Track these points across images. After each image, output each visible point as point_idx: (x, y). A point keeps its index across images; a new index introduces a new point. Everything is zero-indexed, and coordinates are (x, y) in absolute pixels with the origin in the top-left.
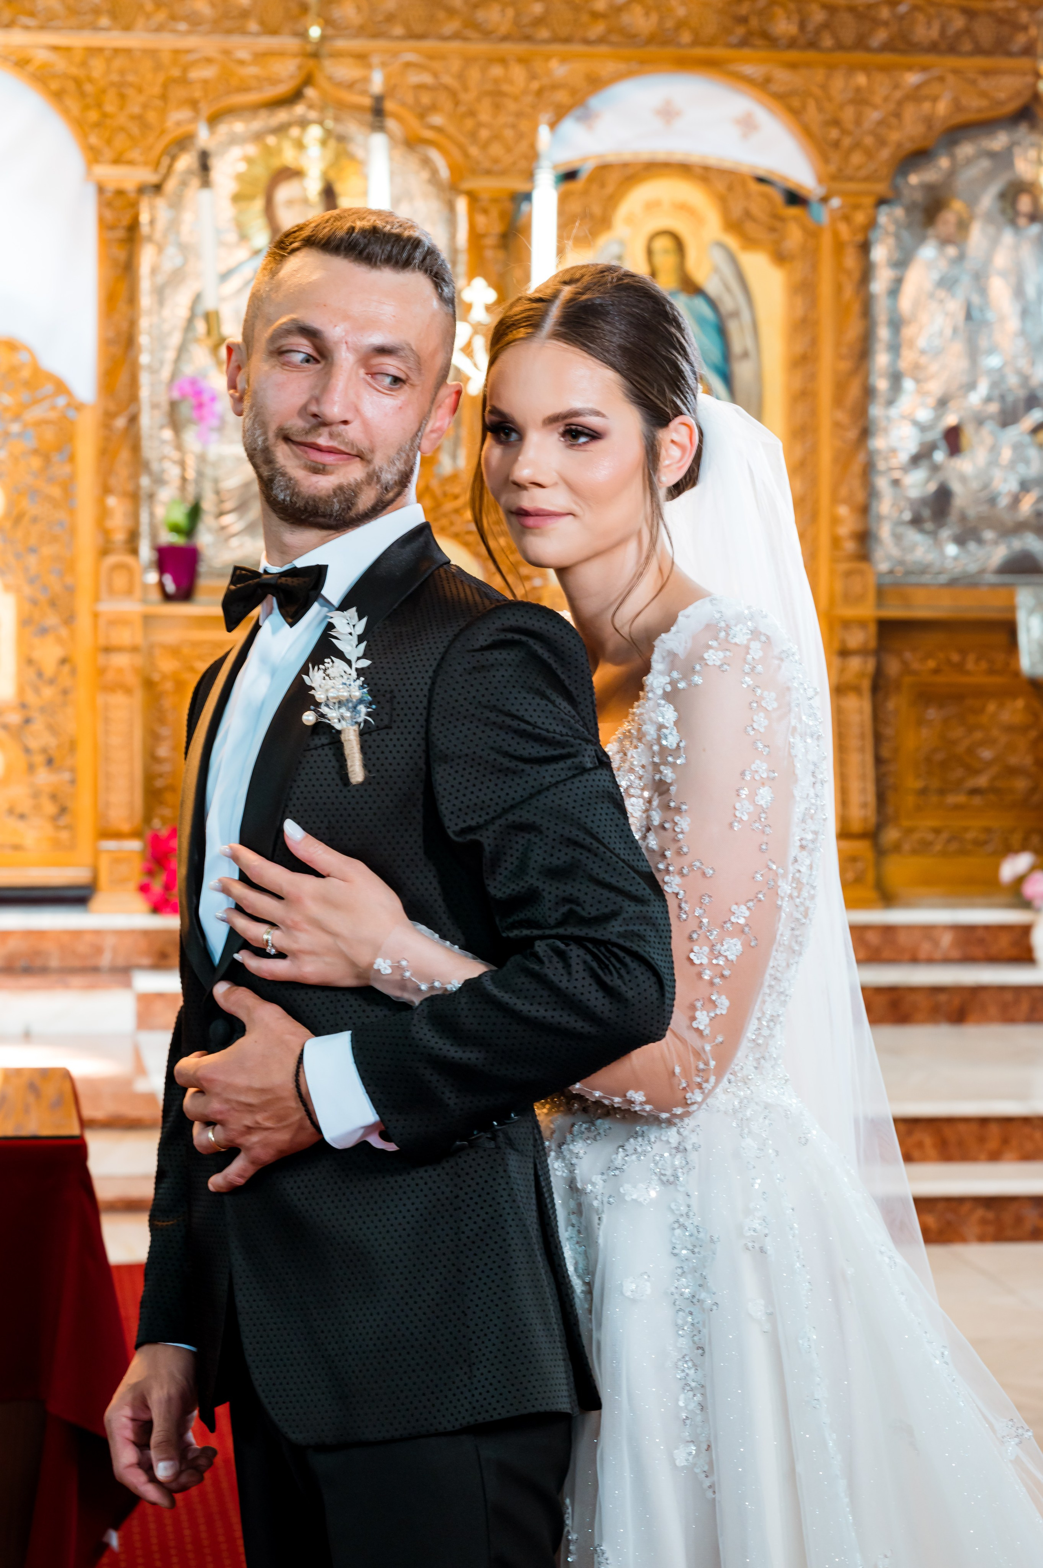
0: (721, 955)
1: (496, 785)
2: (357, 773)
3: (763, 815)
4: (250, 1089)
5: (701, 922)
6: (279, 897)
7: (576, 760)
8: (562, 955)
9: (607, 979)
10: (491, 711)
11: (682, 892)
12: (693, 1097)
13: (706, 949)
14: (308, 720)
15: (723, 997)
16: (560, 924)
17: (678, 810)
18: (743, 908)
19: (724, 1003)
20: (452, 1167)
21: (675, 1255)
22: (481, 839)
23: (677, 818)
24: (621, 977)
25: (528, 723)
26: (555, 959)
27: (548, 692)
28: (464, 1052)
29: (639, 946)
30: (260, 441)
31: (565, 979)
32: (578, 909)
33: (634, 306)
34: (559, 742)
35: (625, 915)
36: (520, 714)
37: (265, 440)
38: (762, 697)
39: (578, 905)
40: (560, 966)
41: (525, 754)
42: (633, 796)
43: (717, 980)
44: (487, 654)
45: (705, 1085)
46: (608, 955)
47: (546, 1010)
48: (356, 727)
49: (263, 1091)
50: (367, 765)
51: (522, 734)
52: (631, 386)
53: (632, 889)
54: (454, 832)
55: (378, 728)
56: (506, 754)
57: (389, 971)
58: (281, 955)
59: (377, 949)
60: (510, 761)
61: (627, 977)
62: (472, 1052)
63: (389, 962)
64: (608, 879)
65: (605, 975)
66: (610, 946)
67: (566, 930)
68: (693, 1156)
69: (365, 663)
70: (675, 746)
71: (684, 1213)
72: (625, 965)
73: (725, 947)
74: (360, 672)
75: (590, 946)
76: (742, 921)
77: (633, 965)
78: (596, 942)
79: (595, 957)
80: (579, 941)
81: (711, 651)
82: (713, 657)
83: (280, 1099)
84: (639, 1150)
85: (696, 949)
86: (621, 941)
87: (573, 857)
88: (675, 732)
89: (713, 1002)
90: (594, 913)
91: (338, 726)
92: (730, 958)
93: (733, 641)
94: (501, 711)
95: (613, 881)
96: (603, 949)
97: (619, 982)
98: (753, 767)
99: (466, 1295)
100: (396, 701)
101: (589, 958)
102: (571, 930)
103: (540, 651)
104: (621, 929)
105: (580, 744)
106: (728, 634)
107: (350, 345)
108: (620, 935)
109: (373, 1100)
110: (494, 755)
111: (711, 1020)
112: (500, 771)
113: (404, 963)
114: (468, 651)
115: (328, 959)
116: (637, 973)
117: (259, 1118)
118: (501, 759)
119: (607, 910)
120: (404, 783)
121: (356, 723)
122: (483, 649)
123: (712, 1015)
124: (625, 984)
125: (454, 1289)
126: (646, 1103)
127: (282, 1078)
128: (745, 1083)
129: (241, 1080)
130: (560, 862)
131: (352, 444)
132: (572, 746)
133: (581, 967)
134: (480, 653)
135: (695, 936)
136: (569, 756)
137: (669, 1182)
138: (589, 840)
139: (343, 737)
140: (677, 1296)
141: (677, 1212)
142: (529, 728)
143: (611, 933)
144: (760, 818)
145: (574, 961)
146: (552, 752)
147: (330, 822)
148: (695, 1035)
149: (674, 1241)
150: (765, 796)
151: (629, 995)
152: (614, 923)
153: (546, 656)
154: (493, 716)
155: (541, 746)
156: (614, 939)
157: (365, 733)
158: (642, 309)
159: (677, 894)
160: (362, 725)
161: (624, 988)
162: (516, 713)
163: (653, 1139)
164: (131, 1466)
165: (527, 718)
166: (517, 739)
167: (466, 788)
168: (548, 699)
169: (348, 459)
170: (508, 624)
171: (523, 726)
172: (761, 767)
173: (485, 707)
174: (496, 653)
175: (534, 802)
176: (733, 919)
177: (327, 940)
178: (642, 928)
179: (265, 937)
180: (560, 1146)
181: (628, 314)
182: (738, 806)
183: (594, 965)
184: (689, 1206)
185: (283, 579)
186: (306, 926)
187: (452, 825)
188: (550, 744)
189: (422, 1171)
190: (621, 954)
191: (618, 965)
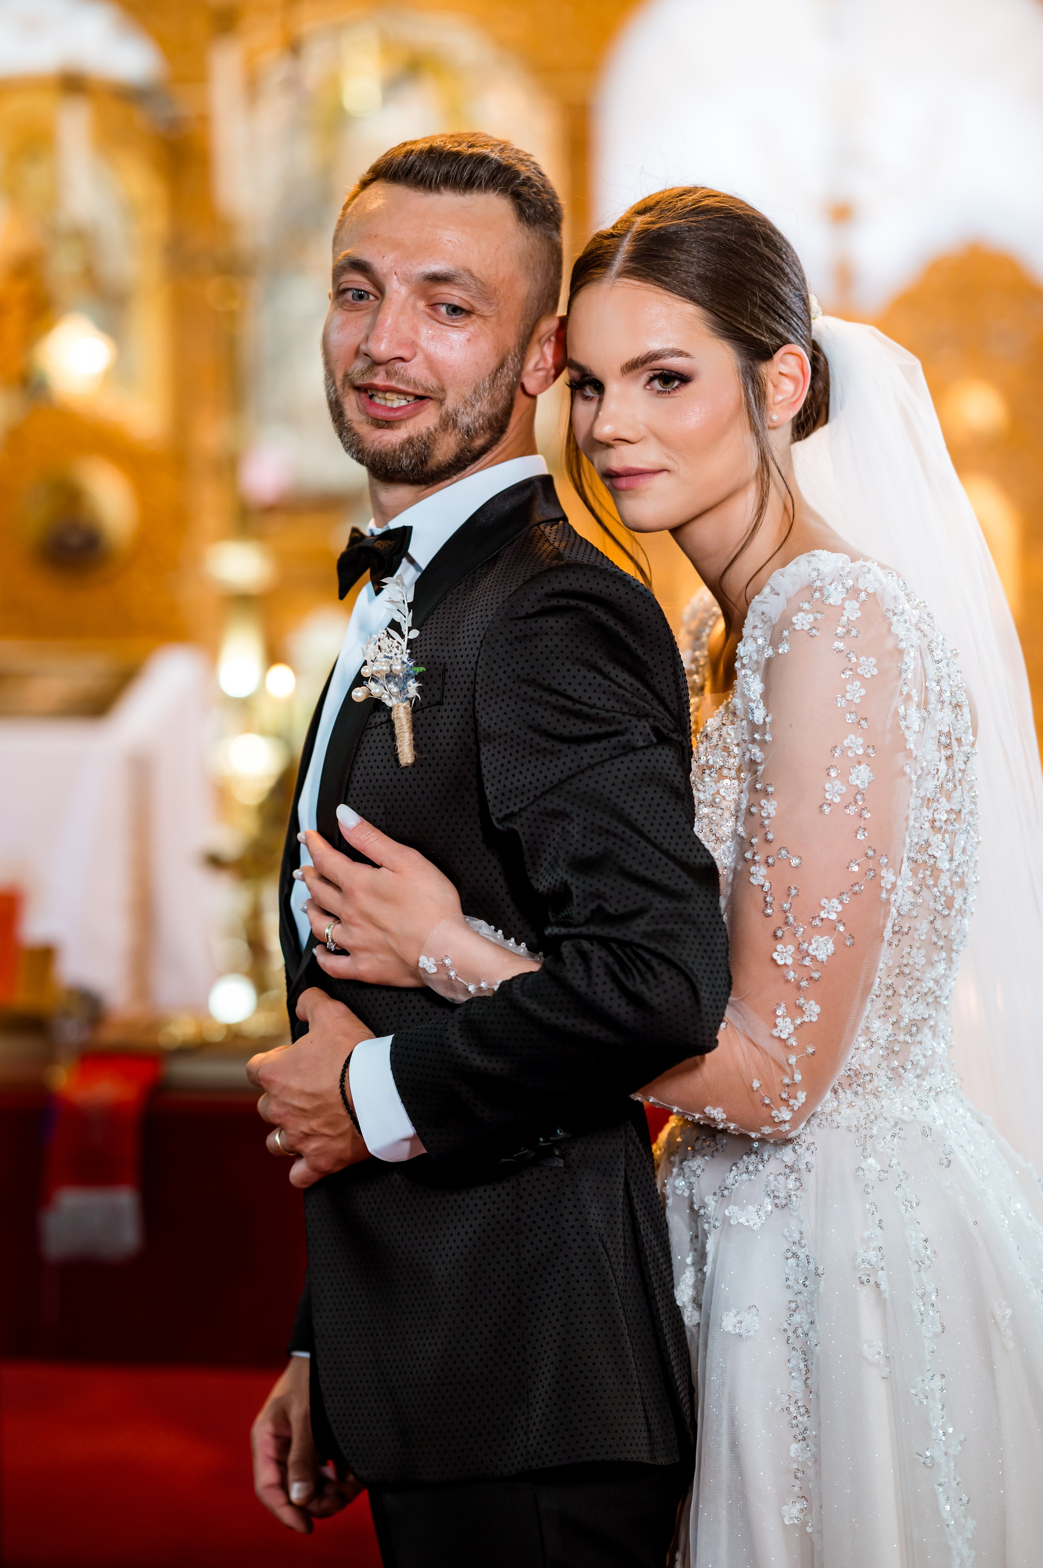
0: (809, 955)
1: (535, 767)
2: (406, 754)
3: (859, 797)
4: (302, 1093)
5: (787, 917)
6: (337, 887)
7: (623, 739)
8: (584, 956)
9: (629, 984)
10: (529, 686)
11: (767, 884)
12: (779, 1115)
13: (791, 948)
14: (356, 697)
15: (812, 1002)
16: (587, 922)
17: (766, 793)
18: (835, 902)
19: (813, 1010)
20: (513, 1187)
21: (789, 1287)
22: (516, 827)
23: (763, 802)
24: (645, 981)
25: (569, 698)
26: (578, 961)
27: (601, 664)
28: (490, 1061)
29: (666, 947)
31: (584, 984)
32: (606, 906)
33: (715, 230)
34: (604, 719)
35: (653, 912)
36: (561, 688)
38: (858, 665)
39: (606, 901)
40: (580, 969)
41: (566, 732)
42: (726, 777)
43: (804, 984)
44: (531, 622)
45: (792, 1102)
46: (634, 957)
47: (566, 1018)
48: (406, 704)
49: (313, 1096)
50: (417, 746)
51: (563, 710)
52: (717, 319)
53: (671, 884)
54: (497, 819)
55: (430, 705)
56: (545, 733)
57: (434, 970)
58: (342, 951)
59: (421, 945)
60: (547, 741)
61: (652, 982)
62: (497, 1062)
63: (432, 960)
64: (642, 872)
65: (628, 979)
66: (634, 948)
67: (588, 929)
68: (810, 1180)
69: (415, 634)
70: (761, 721)
71: (797, 1241)
72: (651, 969)
73: (814, 945)
74: (412, 643)
75: (614, 946)
76: (833, 916)
77: (660, 968)
78: (623, 944)
79: (618, 960)
80: (603, 942)
81: (801, 614)
82: (802, 621)
83: (330, 1106)
84: (751, 1168)
85: (779, 947)
86: (645, 942)
87: (605, 848)
88: (761, 706)
89: (800, 1007)
90: (622, 910)
91: (389, 703)
92: (819, 958)
93: (828, 602)
94: (540, 685)
95: (648, 874)
96: (628, 951)
97: (643, 988)
98: (846, 742)
99: (527, 1328)
100: (447, 674)
101: (610, 960)
102: (593, 930)
103: (604, 617)
104: (649, 929)
105: (630, 721)
106: (822, 594)
107: (400, 276)
108: (646, 935)
109: (408, 1111)
110: (531, 735)
111: (796, 1028)
112: (538, 751)
113: (447, 962)
114: (511, 619)
115: (381, 957)
116: (665, 977)
117: (314, 1124)
118: (537, 739)
119: (635, 907)
120: (454, 764)
121: (407, 699)
122: (528, 616)
123: (798, 1022)
124: (650, 990)
125: (514, 1321)
126: (728, 1120)
127: (329, 1082)
128: (877, 1097)
129: (295, 1083)
130: (592, 853)
132: (620, 723)
133: (601, 971)
134: (524, 621)
135: (779, 933)
136: (616, 733)
137: (783, 1205)
138: (621, 828)
139: (394, 715)
140: (790, 1333)
141: (790, 1239)
142: (569, 704)
143: (635, 933)
144: (856, 802)
145: (595, 963)
146: (596, 729)
147: (386, 807)
148: (777, 1045)
149: (788, 1271)
150: (862, 776)
151: (655, 1001)
152: (639, 921)
153: (611, 622)
154: (530, 691)
155: (584, 723)
156: (637, 939)
157: (417, 709)
158: (725, 232)
159: (763, 886)
160: (413, 701)
161: (647, 994)
162: (557, 687)
163: (766, 1157)
164: (271, 1486)
165: (570, 692)
166: (557, 716)
167: (508, 771)
168: (599, 671)
170: (558, 587)
171: (562, 701)
172: (855, 743)
173: (524, 681)
174: (541, 621)
175: (567, 787)
176: (823, 915)
177: (378, 935)
178: (676, 928)
179: (327, 931)
180: (681, 1163)
181: (707, 239)
182: (828, 786)
183: (616, 968)
184: (801, 1233)
185: (377, 542)
186: (359, 921)
187: (496, 811)
188: (594, 721)
189: (481, 1190)
190: (647, 956)
191: (644, 969)
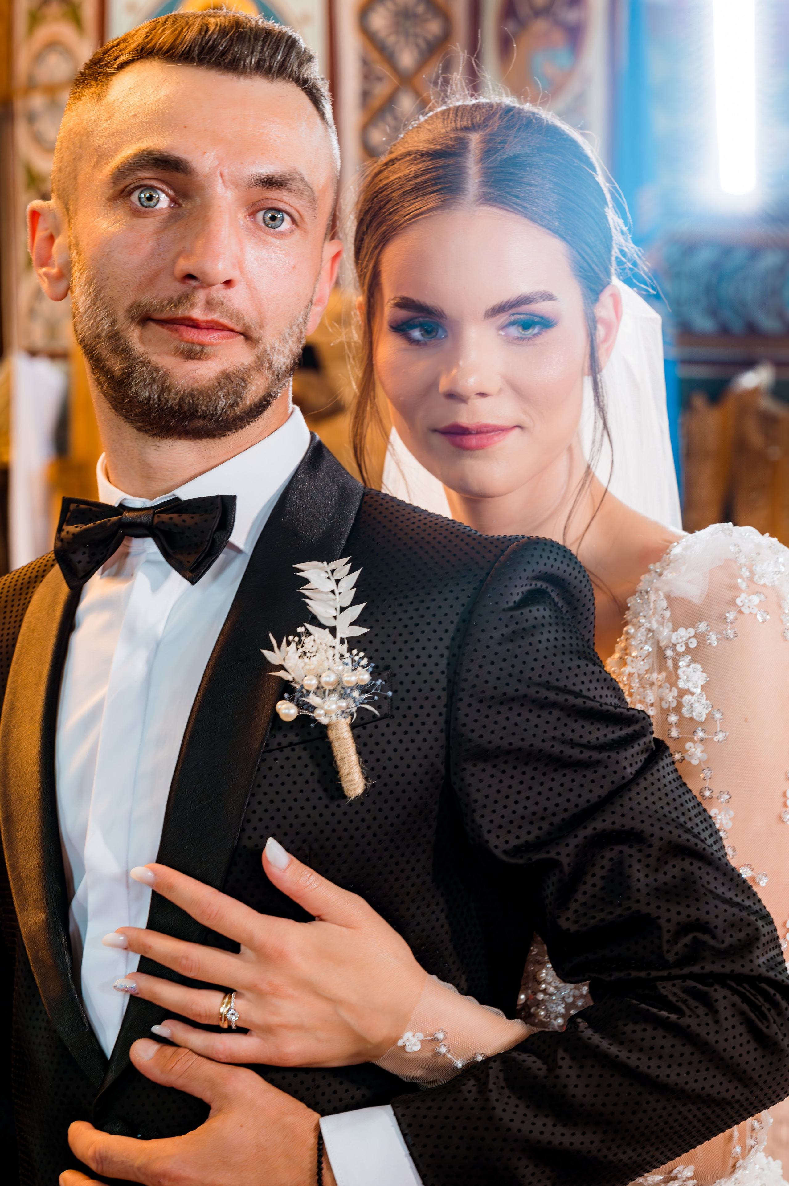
1: (562, 785)
2: (354, 782)
8: (702, 999)
14: (287, 715)
17: (716, 801)
23: (714, 811)
26: (695, 1005)
30: (106, 325)
31: (711, 1029)
32: (706, 938)
36: (577, 689)
37: (114, 323)
39: (706, 932)
41: (592, 738)
48: (348, 719)
50: (367, 771)
54: (505, 852)
55: (375, 719)
57: (417, 1048)
69: (358, 631)
70: (704, 717)
74: (353, 643)
75: (733, 984)
78: (740, 978)
79: (745, 999)
80: (722, 979)
81: (743, 595)
82: (747, 602)
91: (326, 720)
94: (557, 688)
100: (396, 680)
101: (737, 999)
104: (764, 959)
106: (753, 573)
107: (227, 177)
108: (767, 967)
110: (559, 746)
112: (567, 766)
113: (440, 1036)
120: (416, 790)
121: (347, 713)
122: (517, 606)
131: (237, 316)
132: (636, 722)
133: (729, 1013)
145: (721, 1005)
146: (619, 733)
157: (358, 726)
160: (355, 715)
162: (557, 683)
166: (581, 721)
167: (519, 792)
169: (231, 337)
170: (537, 569)
171: (589, 703)
183: (745, 1007)
185: (165, 517)
186: (291, 991)
